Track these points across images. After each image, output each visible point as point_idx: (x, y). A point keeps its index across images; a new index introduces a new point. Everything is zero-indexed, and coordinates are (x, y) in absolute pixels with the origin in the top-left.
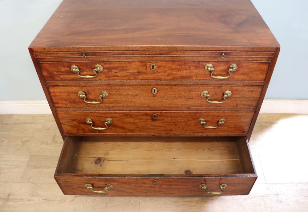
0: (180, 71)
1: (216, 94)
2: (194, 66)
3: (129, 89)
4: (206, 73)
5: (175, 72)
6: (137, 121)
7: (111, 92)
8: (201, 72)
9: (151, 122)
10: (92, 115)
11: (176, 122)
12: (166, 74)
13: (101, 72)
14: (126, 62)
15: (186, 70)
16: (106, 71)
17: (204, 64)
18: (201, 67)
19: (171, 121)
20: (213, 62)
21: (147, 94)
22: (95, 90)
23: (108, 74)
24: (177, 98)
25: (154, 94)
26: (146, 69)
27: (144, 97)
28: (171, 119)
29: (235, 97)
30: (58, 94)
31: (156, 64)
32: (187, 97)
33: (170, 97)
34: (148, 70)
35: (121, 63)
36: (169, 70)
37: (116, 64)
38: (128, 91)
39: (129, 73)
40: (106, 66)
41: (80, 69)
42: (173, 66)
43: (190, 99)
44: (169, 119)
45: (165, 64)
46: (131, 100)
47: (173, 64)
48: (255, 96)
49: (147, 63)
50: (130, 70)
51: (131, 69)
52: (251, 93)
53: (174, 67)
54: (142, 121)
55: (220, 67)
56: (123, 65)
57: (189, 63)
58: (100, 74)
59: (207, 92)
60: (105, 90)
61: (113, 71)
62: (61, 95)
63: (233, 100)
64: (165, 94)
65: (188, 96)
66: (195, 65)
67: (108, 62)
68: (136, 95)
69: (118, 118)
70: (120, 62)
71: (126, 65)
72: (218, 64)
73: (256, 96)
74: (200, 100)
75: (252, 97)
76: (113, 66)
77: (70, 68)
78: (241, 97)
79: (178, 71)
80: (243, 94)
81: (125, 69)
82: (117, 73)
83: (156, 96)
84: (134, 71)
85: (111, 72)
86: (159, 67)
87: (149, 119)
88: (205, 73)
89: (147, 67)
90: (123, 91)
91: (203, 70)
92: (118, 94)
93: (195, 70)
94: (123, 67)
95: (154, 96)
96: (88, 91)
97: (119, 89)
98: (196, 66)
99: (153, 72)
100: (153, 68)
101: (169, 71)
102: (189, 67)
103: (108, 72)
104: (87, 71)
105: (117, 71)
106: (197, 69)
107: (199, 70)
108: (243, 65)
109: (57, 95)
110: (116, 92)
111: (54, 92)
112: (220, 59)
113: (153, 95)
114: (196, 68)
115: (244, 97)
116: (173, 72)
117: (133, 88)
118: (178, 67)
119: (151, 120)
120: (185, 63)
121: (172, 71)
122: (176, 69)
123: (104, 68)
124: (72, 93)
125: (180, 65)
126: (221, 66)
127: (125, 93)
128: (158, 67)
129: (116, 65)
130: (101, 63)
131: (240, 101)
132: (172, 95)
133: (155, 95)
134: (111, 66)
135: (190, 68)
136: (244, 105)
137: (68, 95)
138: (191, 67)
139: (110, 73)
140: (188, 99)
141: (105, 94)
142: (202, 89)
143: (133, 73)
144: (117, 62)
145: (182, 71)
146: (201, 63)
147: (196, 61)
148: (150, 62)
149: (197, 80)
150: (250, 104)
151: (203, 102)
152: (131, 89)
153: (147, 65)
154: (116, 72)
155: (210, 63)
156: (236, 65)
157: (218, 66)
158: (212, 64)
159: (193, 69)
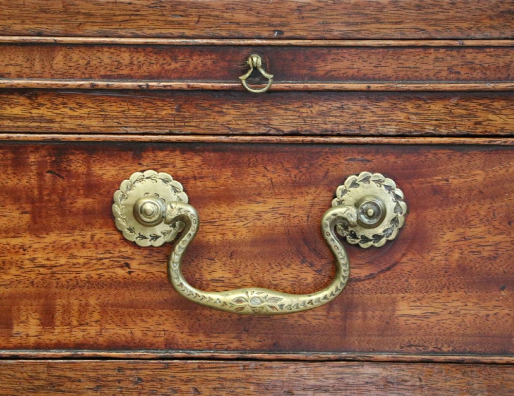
4: (134, 265)
17: (105, 171)
18: (82, 202)
20: (178, 160)
55: (251, 209)
66: (27, 180)
72: (226, 177)
93: (27, 240)
98: (32, 201)
106: (48, 230)
107: (67, 239)
108: (455, 181)
112: (242, 125)
146: (77, 165)
147: (36, 146)
149: (59, 346)
155: (159, 167)
156: (390, 182)
157: (227, 197)
158: (176, 178)
159: (16, 232)
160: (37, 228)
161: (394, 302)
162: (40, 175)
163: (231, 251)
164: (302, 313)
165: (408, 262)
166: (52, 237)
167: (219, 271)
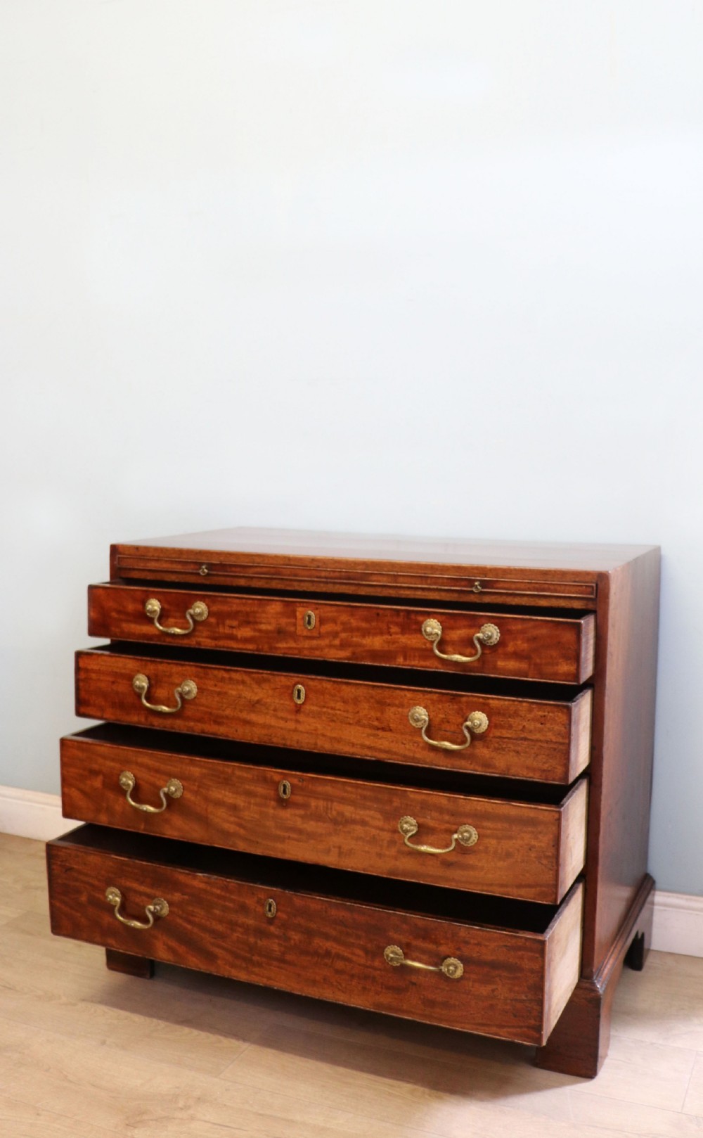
0: (367, 637)
1: (448, 722)
2: (396, 624)
3: (243, 682)
5: (356, 637)
6: (240, 801)
7: (205, 687)
8: (414, 641)
9: (274, 808)
10: (137, 763)
11: (339, 819)
12: (337, 642)
13: (203, 623)
14: (256, 602)
15: (382, 633)
16: (213, 620)
17: (420, 618)
18: (414, 627)
19: (327, 813)
20: (439, 617)
21: (282, 702)
22: (171, 675)
23: (217, 630)
24: (350, 724)
25: (299, 702)
26: (295, 625)
27: (275, 710)
28: (327, 808)
29: (500, 737)
30: (94, 676)
31: (317, 612)
32: (376, 723)
33: (335, 718)
34: (299, 628)
35: (244, 604)
36: (344, 630)
37: (235, 606)
38: (241, 687)
39: (260, 631)
40: (215, 608)
41: (162, 609)
42: (352, 621)
43: (383, 729)
44: (321, 803)
45: (335, 614)
46: (244, 715)
47: (352, 615)
48: (554, 739)
49: (297, 609)
50: (261, 623)
51: (263, 621)
52: (543, 726)
53: (354, 623)
54: (253, 801)
55: (458, 631)
56: (248, 609)
57: (386, 616)
58: (201, 628)
59: (425, 710)
60: (193, 678)
61: (228, 622)
62: (99, 680)
63: (496, 745)
64: (324, 707)
65: (377, 719)
66: (400, 620)
67: (219, 599)
68: (258, 702)
69: (197, 784)
70: (244, 601)
71: (256, 609)
72: (452, 622)
73: (558, 740)
74: (410, 738)
75: (547, 742)
76: (229, 609)
77: (144, 603)
78: (516, 739)
79: (364, 636)
80: (521, 727)
81: (251, 619)
82: (234, 630)
83: (302, 710)
84: (269, 628)
85: (224, 624)
86: (322, 621)
87: (270, 800)
88: (424, 647)
89: (296, 619)
90: (230, 686)
91: (419, 636)
92: (219, 694)
93: (400, 636)
94: (247, 614)
95: (298, 709)
96: (156, 676)
97: (222, 679)
99: (309, 634)
100: (309, 623)
101: (343, 635)
102: (385, 627)
103: (218, 624)
104: (175, 617)
105: (235, 623)
106: (405, 634)
107: (410, 637)
108: (514, 628)
109: (91, 679)
110: (216, 685)
111: (87, 670)
113: (296, 704)
114: (405, 629)
115: (525, 739)
116: (352, 637)
117: (253, 679)
118: (364, 625)
119: (273, 803)
120: (378, 614)
121: (350, 634)
122: (358, 629)
123: (210, 614)
124: (123, 676)
125: (366, 620)
126: (459, 628)
127: (234, 693)
128: (320, 621)
129: (235, 608)
130: (207, 600)
131: (514, 751)
132: (338, 712)
133: (300, 704)
134: (225, 608)
135: (389, 628)
136: (528, 768)
137: (113, 682)
138: (392, 626)
139: (221, 626)
140: (378, 729)
141: (191, 687)
142: (411, 702)
143: (267, 632)
144: (238, 601)
145: (371, 638)
146: (413, 616)
148: (305, 604)
150: (546, 766)
151: (416, 745)
152: (248, 682)
153: (298, 614)
154: (232, 627)
155: (434, 618)
156: (496, 627)
157: (452, 628)
158: (439, 621)
159: (396, 633)
160: (403, 633)
161: (496, 661)
162: (404, 618)
163: (453, 643)
164: (471, 662)
165: (500, 651)
166: (406, 636)
167: (450, 649)
